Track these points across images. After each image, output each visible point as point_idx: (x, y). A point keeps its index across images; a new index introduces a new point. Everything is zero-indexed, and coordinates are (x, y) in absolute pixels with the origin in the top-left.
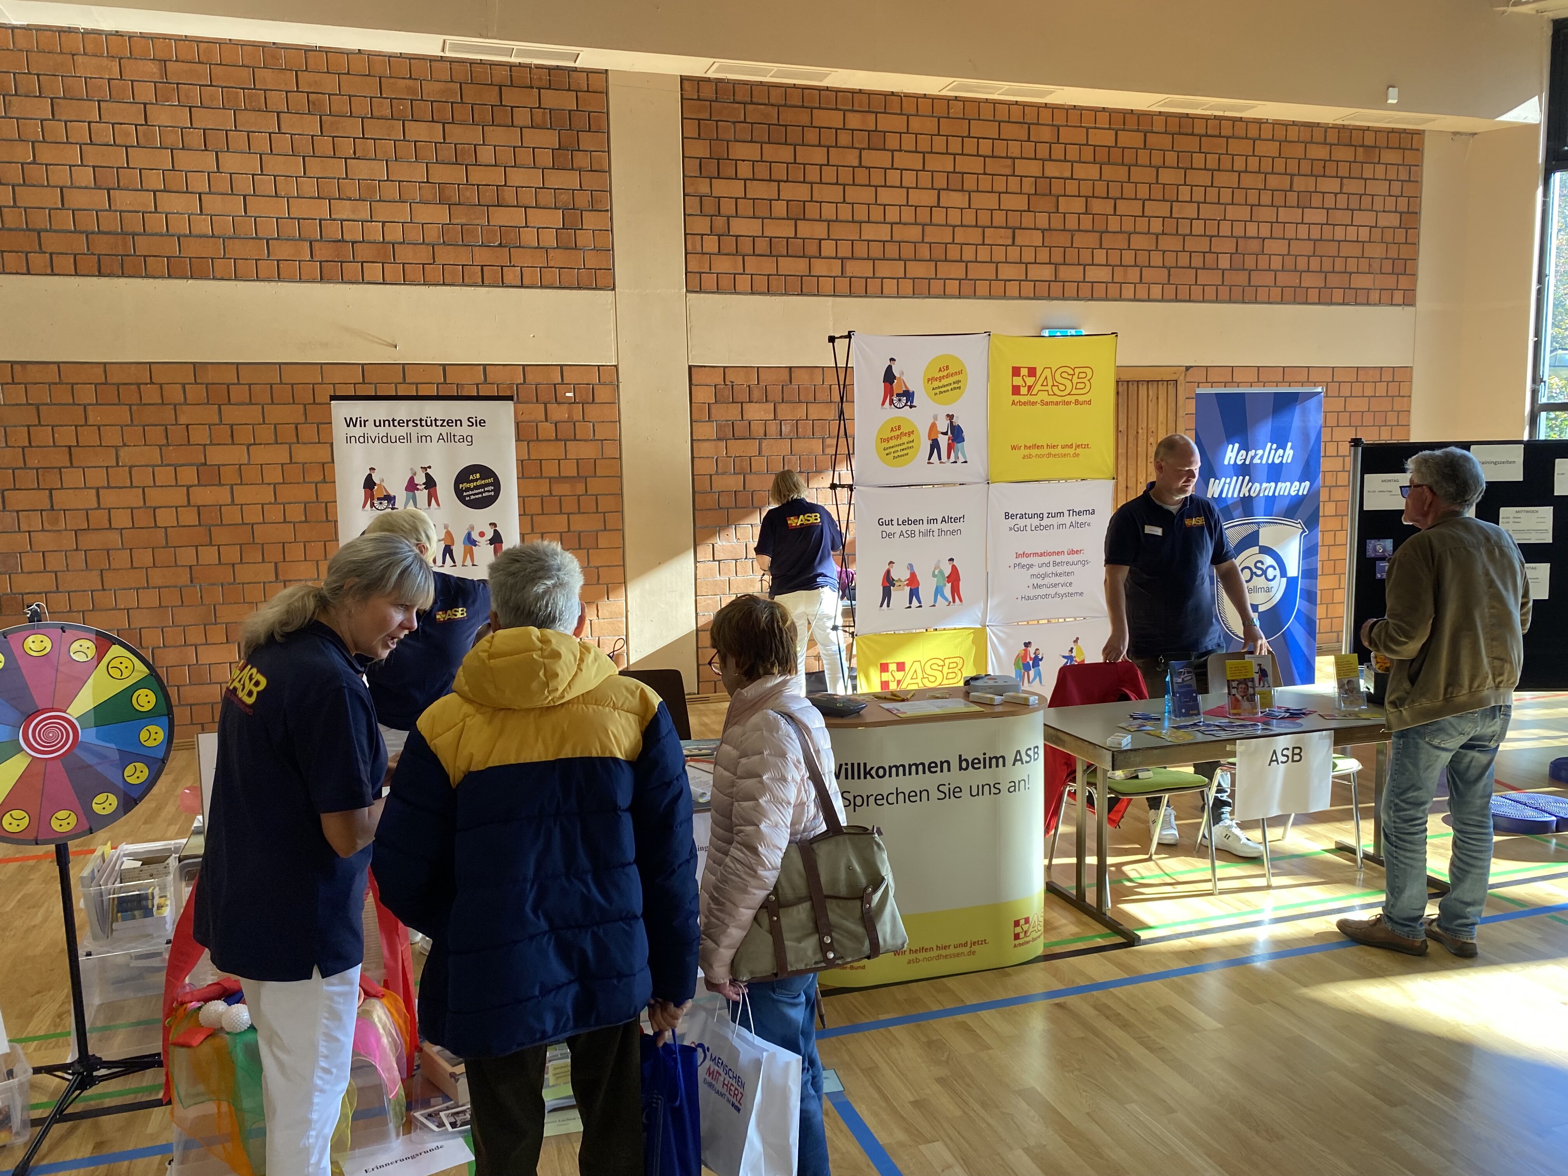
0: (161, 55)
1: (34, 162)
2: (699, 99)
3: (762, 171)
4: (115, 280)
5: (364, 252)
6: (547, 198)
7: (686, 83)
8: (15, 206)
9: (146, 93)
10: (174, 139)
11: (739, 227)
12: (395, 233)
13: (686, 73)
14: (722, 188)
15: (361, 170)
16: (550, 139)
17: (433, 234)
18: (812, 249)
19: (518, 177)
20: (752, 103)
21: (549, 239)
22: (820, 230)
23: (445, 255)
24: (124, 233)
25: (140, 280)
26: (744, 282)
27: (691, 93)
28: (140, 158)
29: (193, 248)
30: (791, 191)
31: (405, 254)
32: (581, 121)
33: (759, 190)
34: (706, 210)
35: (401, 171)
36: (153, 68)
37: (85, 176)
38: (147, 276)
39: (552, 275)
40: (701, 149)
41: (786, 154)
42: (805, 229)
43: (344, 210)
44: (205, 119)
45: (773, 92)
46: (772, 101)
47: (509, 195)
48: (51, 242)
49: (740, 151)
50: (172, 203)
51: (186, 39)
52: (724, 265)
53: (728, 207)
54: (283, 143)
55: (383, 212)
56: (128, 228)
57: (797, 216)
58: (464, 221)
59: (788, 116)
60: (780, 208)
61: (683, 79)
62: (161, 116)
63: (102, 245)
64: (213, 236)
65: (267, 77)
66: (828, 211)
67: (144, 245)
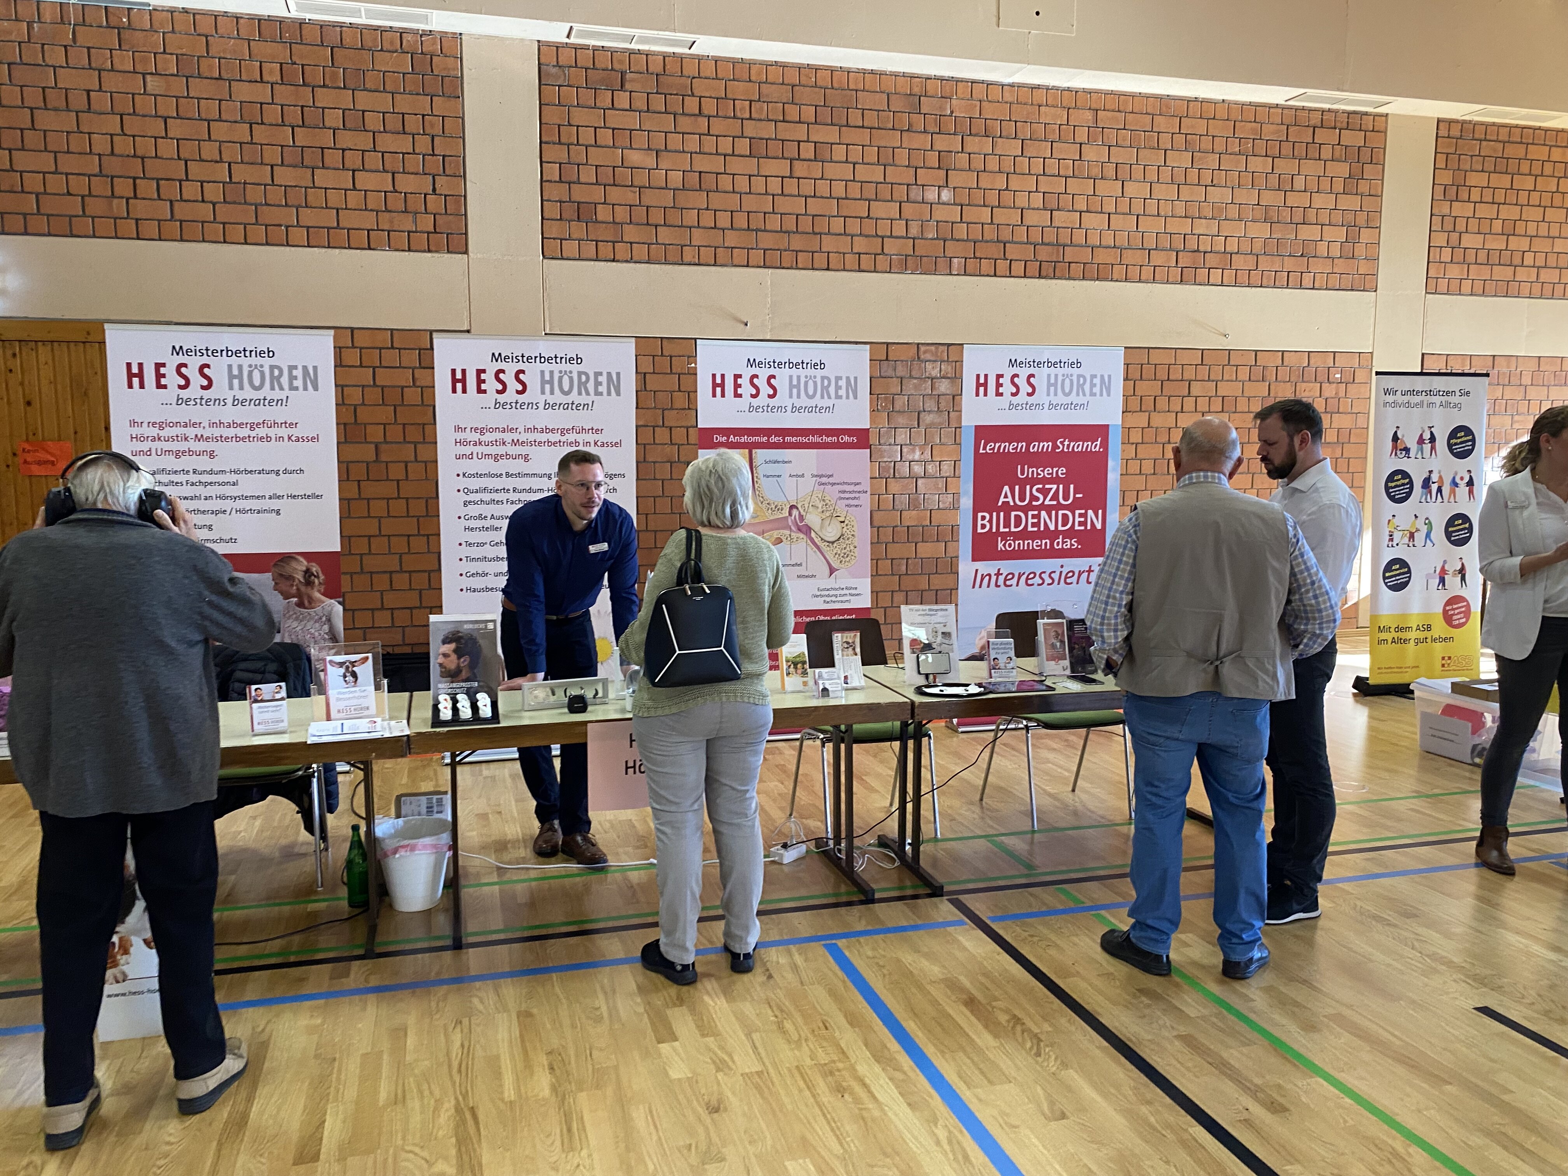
0: (1094, 106)
1: (1007, 189)
2: (1448, 137)
3: (1488, 196)
4: (1049, 281)
5: (1211, 260)
6: (1337, 217)
7: (1441, 124)
8: (992, 223)
9: (1082, 135)
10: (1096, 171)
11: (1469, 241)
12: (1232, 246)
13: (1441, 116)
14: (1459, 209)
15: (1215, 194)
16: (1343, 170)
17: (1258, 247)
18: (1517, 260)
19: (1319, 201)
20: (1485, 140)
21: (1336, 251)
22: (1524, 243)
23: (1265, 263)
24: (1058, 245)
25: (1064, 282)
26: (1467, 286)
27: (1443, 132)
28: (1074, 186)
29: (1102, 256)
30: (1507, 212)
31: (1239, 262)
32: (1366, 155)
33: (1485, 211)
34: (1445, 229)
35: (1242, 196)
36: (1089, 115)
37: (1037, 200)
38: (1070, 278)
39: (1334, 280)
40: (1446, 178)
41: (1505, 181)
42: (1514, 244)
43: (1201, 227)
44: (1118, 155)
45: (1501, 130)
46: (1500, 138)
47: (1311, 215)
48: (1012, 251)
49: (1474, 179)
50: (1090, 221)
51: (1112, 93)
52: (1455, 272)
53: (1461, 225)
54: (1166, 173)
55: (1228, 228)
56: (1061, 241)
57: (1509, 234)
58: (1280, 236)
59: (1510, 150)
60: (1497, 226)
61: (1439, 121)
62: (1090, 153)
63: (1044, 253)
64: (1115, 247)
65: (1161, 123)
66: (1532, 229)
67: (1070, 254)
